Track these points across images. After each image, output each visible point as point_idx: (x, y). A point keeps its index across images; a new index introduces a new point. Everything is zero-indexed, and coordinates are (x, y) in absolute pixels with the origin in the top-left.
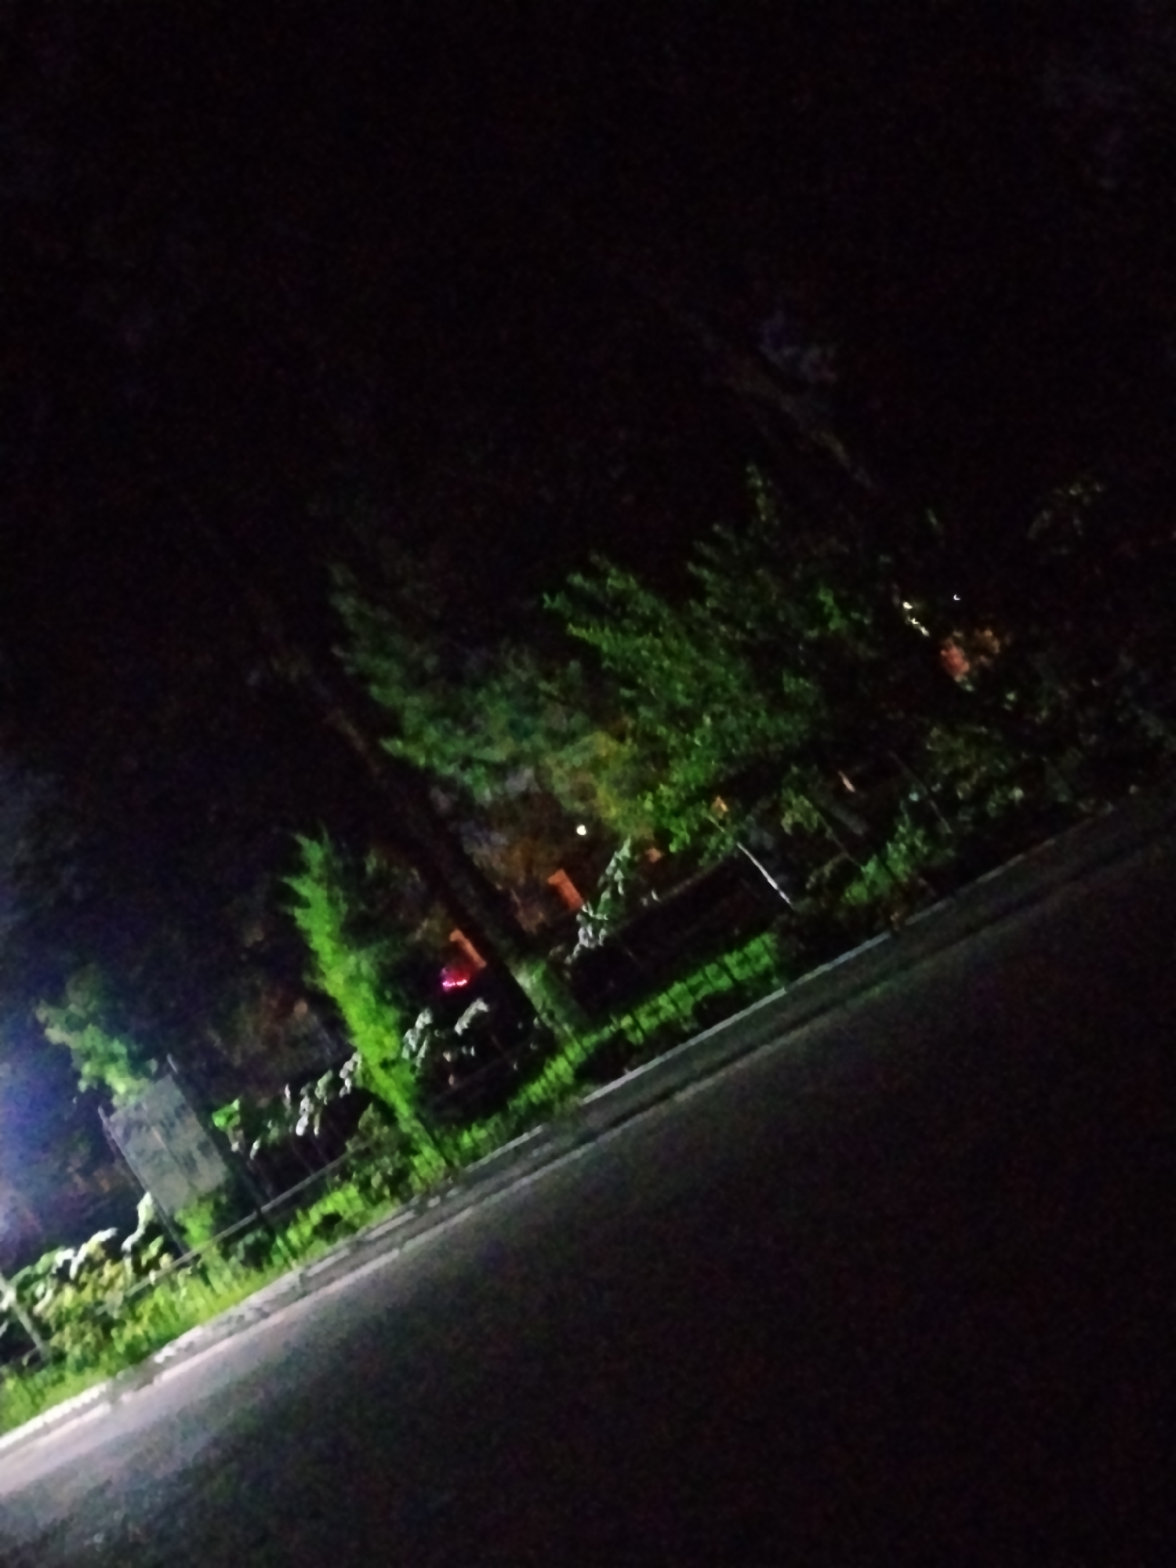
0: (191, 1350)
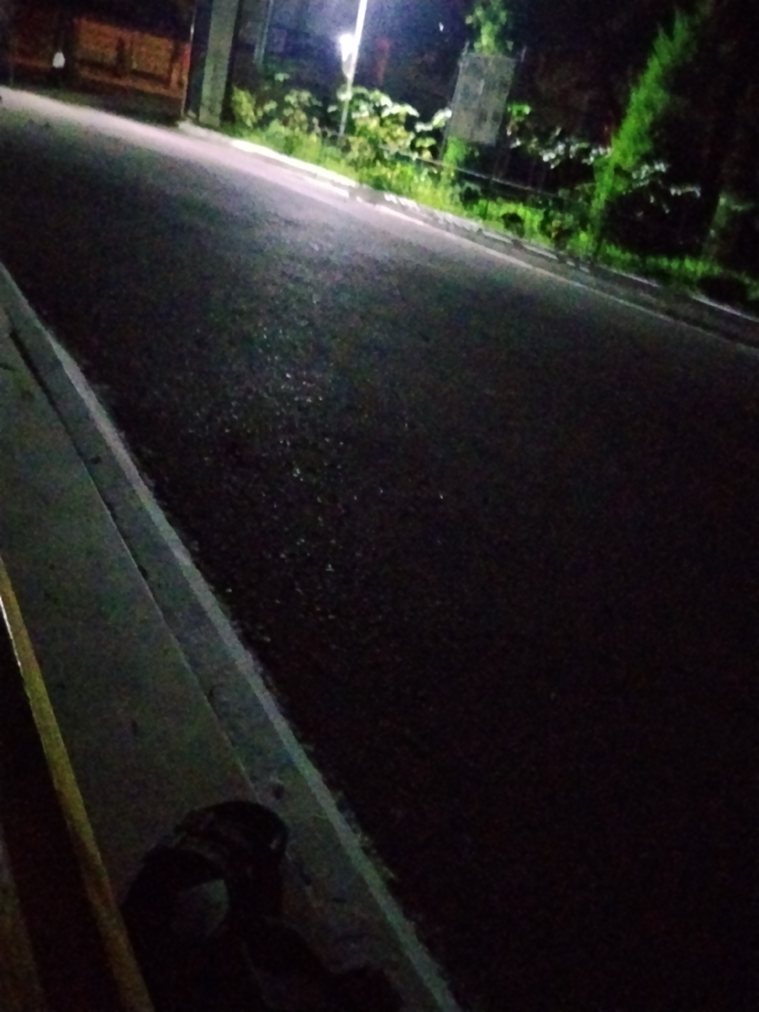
0: (404, 209)
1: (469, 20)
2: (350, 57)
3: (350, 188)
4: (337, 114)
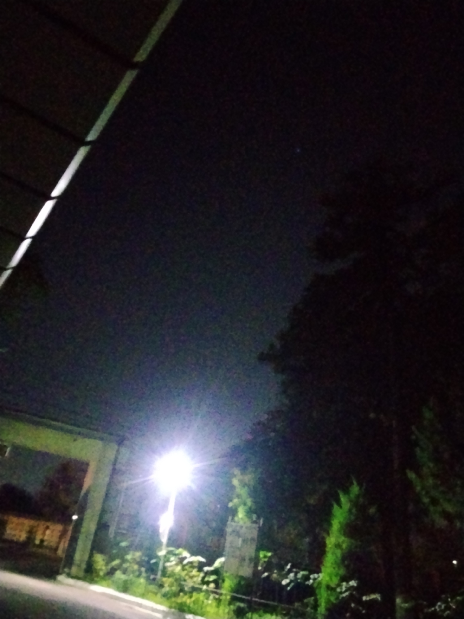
1: (230, 505)
3: (163, 612)
4: (156, 564)
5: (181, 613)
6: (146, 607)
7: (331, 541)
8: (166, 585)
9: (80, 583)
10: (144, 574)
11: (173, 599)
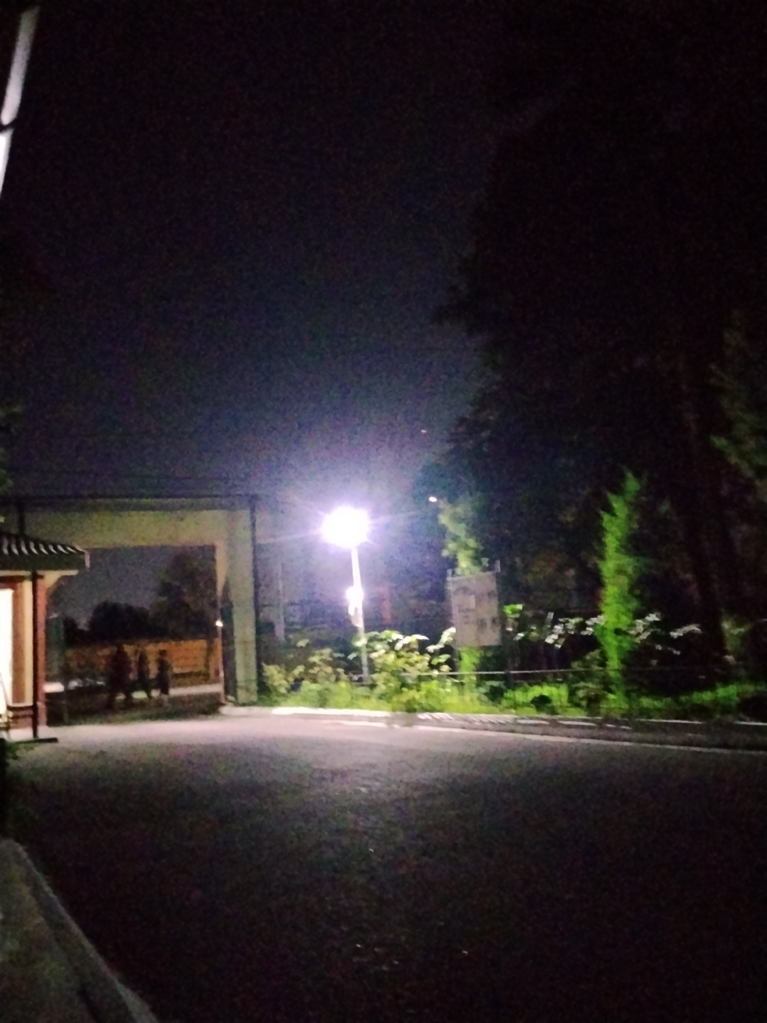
0: (439, 723)
1: (445, 553)
2: (356, 610)
3: (386, 718)
4: (358, 659)
5: (412, 714)
6: (360, 718)
7: (608, 567)
8: (380, 683)
9: (256, 710)
10: (344, 676)
11: (395, 699)
